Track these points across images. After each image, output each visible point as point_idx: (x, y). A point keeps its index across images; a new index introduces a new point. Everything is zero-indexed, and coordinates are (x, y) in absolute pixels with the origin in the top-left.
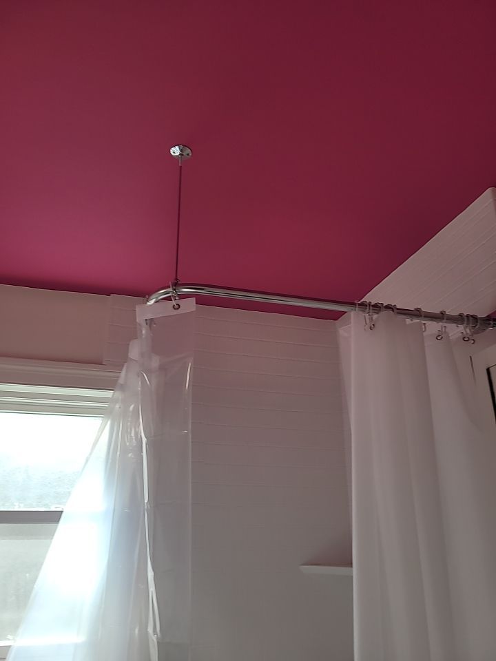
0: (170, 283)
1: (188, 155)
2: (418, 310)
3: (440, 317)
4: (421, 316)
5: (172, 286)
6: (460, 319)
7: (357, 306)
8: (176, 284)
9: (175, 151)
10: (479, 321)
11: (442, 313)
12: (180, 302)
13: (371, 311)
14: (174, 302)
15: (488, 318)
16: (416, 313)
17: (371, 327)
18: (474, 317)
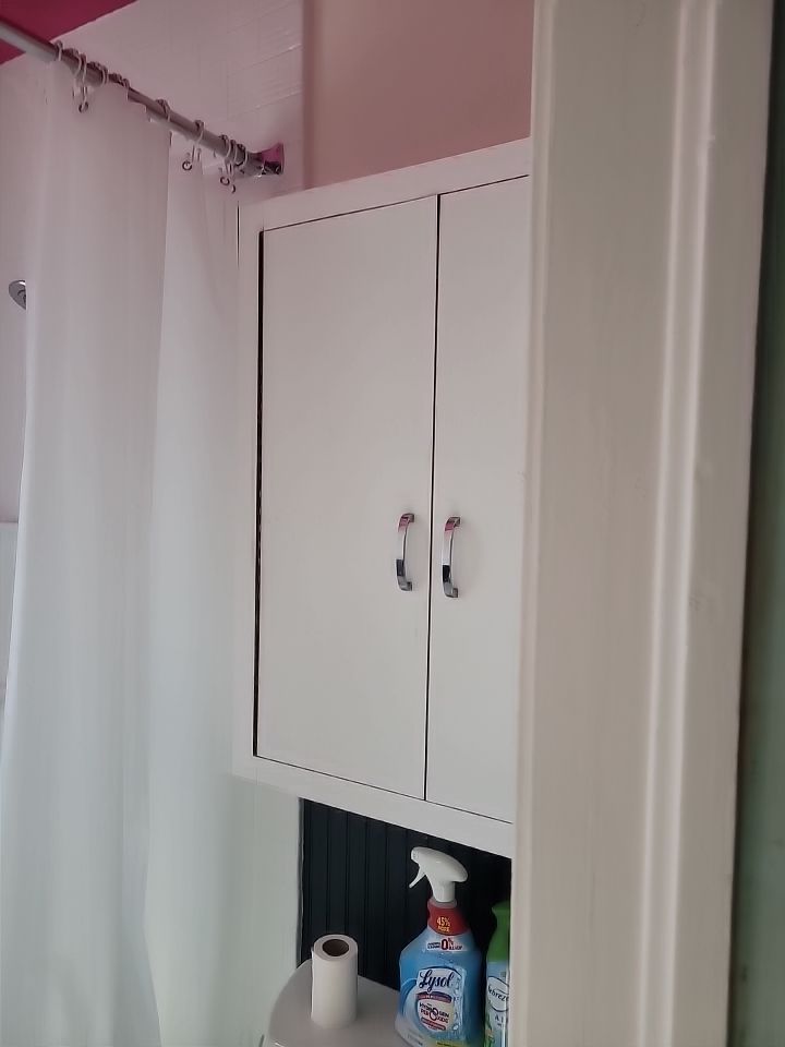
2: (162, 103)
3: (194, 129)
4: (166, 117)
6: (221, 144)
7: (60, 55)
10: (246, 158)
11: (198, 125)
15: (259, 157)
16: (159, 110)
17: (80, 107)
18: (241, 149)
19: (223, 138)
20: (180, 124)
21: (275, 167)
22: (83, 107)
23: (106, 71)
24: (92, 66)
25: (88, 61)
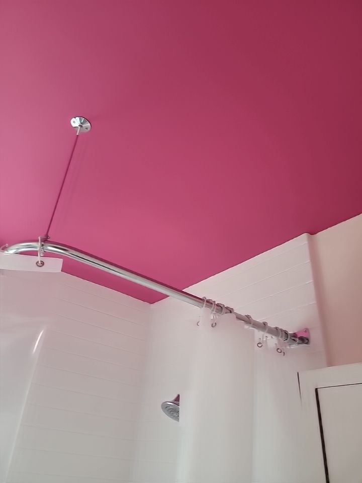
0: (39, 238)
1: (87, 128)
2: (248, 317)
3: (263, 326)
4: (251, 323)
5: (41, 241)
6: (276, 332)
7: (205, 303)
8: (46, 240)
9: (76, 122)
10: (289, 337)
11: (265, 324)
12: (46, 260)
13: (215, 310)
14: (39, 258)
15: (295, 335)
16: (247, 320)
17: (212, 325)
18: (286, 333)
19: (276, 328)
20: (257, 325)
21: (304, 340)
22: (214, 325)
23: (224, 306)
24: (218, 305)
25: (216, 303)
